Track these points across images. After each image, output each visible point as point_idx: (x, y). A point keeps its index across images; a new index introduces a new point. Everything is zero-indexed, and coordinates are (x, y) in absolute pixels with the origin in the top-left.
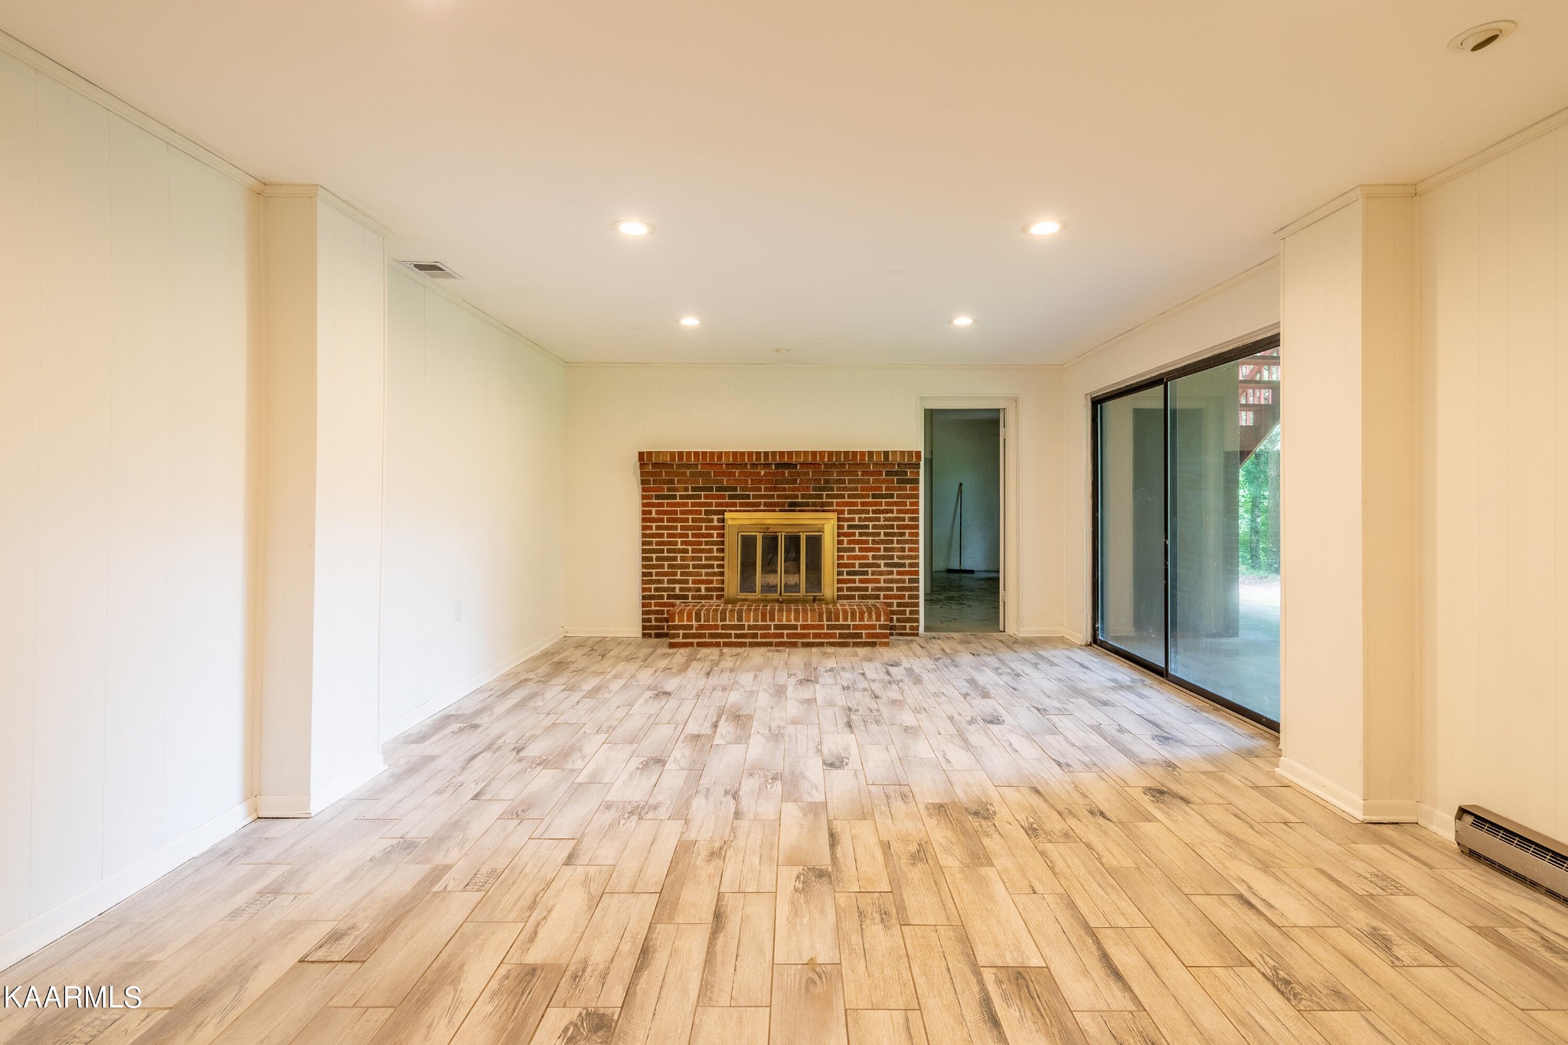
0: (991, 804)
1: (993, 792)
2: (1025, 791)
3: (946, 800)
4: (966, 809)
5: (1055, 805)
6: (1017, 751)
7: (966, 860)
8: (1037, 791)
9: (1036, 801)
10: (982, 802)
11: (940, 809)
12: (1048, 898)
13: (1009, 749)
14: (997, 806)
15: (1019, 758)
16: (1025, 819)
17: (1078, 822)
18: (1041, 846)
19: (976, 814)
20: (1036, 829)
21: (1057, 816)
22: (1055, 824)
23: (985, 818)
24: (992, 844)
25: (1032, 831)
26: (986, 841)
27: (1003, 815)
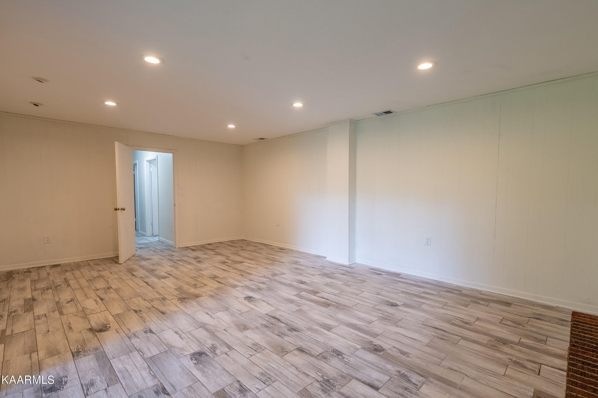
0: (180, 303)
1: (182, 307)
2: (168, 312)
3: (197, 299)
4: (188, 299)
5: (156, 309)
6: (176, 333)
7: (182, 288)
8: (163, 313)
9: (163, 309)
10: (184, 302)
11: (197, 296)
12: (159, 287)
13: (180, 332)
14: (178, 303)
15: (174, 329)
16: (167, 302)
17: (147, 306)
18: (161, 296)
19: (185, 298)
20: (163, 300)
21: (155, 306)
22: (155, 304)
23: (180, 298)
24: (176, 293)
25: (164, 299)
26: (178, 293)
27: (175, 301)
